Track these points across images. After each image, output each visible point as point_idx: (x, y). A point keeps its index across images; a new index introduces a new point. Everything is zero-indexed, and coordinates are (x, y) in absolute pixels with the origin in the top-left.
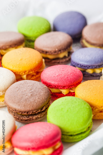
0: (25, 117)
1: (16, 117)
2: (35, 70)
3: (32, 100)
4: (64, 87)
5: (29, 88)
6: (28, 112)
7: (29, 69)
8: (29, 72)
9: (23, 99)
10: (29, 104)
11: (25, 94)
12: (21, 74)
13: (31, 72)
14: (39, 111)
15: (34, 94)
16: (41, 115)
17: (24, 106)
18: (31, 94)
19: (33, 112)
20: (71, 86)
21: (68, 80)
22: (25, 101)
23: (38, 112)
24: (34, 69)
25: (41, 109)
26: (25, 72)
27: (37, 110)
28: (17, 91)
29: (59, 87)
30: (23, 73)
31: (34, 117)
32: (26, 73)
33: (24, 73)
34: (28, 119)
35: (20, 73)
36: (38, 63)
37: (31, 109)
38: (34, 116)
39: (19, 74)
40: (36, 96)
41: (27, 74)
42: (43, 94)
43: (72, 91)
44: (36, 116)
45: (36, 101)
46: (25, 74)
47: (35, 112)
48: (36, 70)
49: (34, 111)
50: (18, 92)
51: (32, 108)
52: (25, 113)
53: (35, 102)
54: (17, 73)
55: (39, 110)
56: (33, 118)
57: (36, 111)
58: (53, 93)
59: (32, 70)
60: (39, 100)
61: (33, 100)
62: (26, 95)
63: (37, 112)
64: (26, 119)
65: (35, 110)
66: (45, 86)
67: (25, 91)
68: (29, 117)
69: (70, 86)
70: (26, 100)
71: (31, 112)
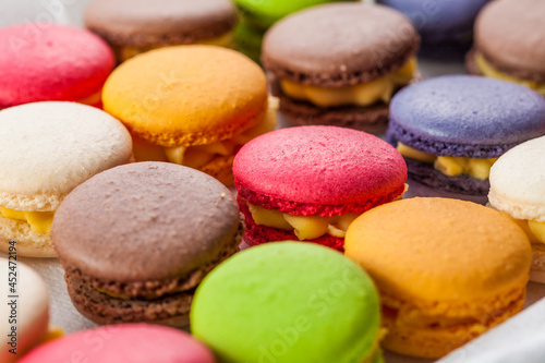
0: (115, 302)
1: (84, 300)
2: (221, 135)
3: (148, 237)
4: (298, 208)
5: (155, 190)
6: (122, 286)
7: (195, 125)
8: (195, 137)
9: (115, 230)
10: (133, 253)
11: (130, 213)
12: (162, 143)
13: (205, 141)
14: (172, 286)
15: (165, 217)
16: (179, 306)
17: (112, 256)
18: (153, 214)
19: (144, 288)
20: (332, 207)
21: (320, 180)
22: (122, 238)
23: (164, 289)
24: (217, 127)
25: (182, 281)
26: (178, 135)
27: (163, 281)
28: (108, 197)
29: (280, 204)
30: (168, 140)
31: (151, 310)
32: (182, 140)
33: (176, 138)
34: (126, 315)
35: (157, 136)
36: (237, 108)
37: (134, 274)
38: (151, 305)
39: (153, 140)
40: (172, 227)
41: (188, 145)
42: (202, 223)
43: (335, 232)
44: (159, 308)
45: (164, 246)
46: (177, 145)
47: (154, 289)
48: (228, 133)
49: (149, 284)
50: (108, 200)
51: (140, 268)
52: (113, 288)
53: (160, 249)
54: (147, 137)
55: (171, 282)
56: (143, 311)
57: (157, 283)
58: (262, 226)
59: (205, 132)
60: (177, 242)
61: (154, 240)
62: (131, 216)
63: (160, 287)
64: (120, 311)
65: (151, 280)
66: (223, 195)
67: (135, 200)
68: (129, 306)
69: (324, 206)
70: (124, 235)
71: (137, 285)
